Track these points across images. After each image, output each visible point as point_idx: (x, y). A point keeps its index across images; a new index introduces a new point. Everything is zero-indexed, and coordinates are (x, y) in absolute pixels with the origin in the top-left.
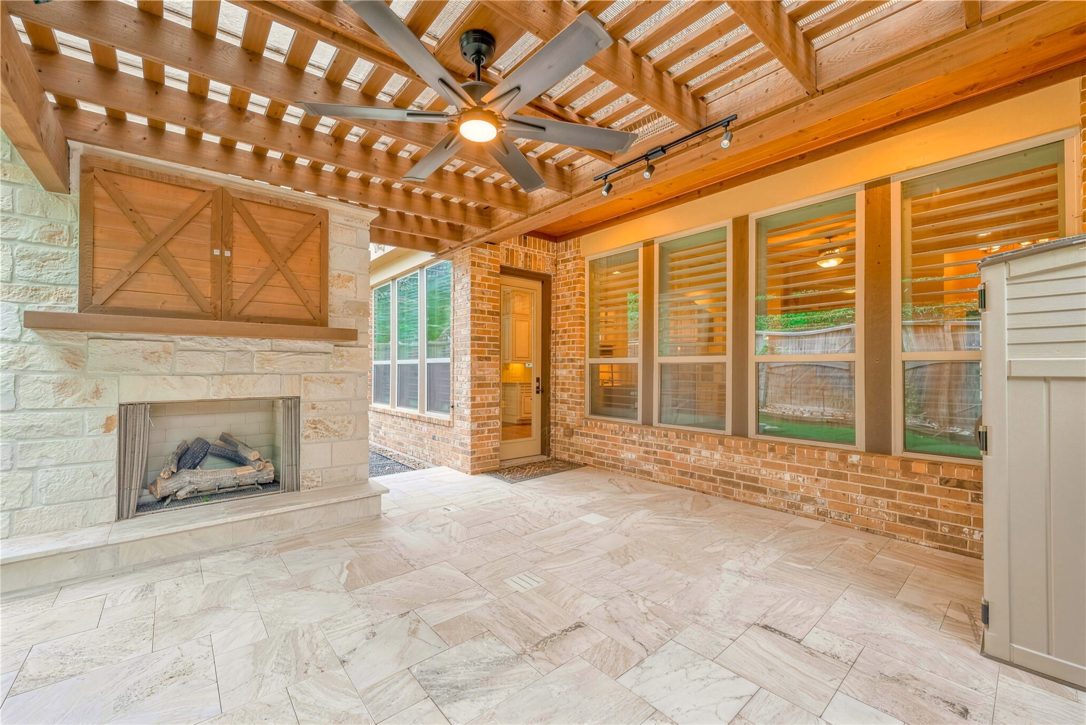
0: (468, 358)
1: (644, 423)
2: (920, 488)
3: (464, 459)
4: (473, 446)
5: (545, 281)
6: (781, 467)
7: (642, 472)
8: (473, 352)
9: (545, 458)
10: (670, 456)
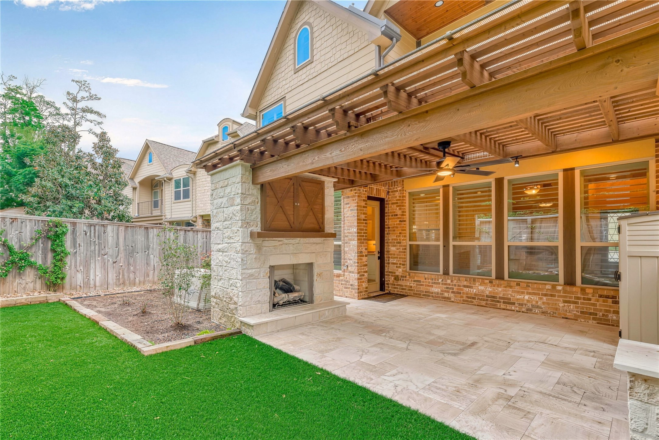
0: (355, 243)
1: (444, 274)
2: (590, 299)
3: (355, 293)
4: (358, 286)
5: (382, 201)
6: (523, 293)
7: (445, 298)
8: (358, 239)
9: (382, 293)
10: (461, 289)
